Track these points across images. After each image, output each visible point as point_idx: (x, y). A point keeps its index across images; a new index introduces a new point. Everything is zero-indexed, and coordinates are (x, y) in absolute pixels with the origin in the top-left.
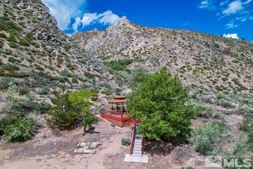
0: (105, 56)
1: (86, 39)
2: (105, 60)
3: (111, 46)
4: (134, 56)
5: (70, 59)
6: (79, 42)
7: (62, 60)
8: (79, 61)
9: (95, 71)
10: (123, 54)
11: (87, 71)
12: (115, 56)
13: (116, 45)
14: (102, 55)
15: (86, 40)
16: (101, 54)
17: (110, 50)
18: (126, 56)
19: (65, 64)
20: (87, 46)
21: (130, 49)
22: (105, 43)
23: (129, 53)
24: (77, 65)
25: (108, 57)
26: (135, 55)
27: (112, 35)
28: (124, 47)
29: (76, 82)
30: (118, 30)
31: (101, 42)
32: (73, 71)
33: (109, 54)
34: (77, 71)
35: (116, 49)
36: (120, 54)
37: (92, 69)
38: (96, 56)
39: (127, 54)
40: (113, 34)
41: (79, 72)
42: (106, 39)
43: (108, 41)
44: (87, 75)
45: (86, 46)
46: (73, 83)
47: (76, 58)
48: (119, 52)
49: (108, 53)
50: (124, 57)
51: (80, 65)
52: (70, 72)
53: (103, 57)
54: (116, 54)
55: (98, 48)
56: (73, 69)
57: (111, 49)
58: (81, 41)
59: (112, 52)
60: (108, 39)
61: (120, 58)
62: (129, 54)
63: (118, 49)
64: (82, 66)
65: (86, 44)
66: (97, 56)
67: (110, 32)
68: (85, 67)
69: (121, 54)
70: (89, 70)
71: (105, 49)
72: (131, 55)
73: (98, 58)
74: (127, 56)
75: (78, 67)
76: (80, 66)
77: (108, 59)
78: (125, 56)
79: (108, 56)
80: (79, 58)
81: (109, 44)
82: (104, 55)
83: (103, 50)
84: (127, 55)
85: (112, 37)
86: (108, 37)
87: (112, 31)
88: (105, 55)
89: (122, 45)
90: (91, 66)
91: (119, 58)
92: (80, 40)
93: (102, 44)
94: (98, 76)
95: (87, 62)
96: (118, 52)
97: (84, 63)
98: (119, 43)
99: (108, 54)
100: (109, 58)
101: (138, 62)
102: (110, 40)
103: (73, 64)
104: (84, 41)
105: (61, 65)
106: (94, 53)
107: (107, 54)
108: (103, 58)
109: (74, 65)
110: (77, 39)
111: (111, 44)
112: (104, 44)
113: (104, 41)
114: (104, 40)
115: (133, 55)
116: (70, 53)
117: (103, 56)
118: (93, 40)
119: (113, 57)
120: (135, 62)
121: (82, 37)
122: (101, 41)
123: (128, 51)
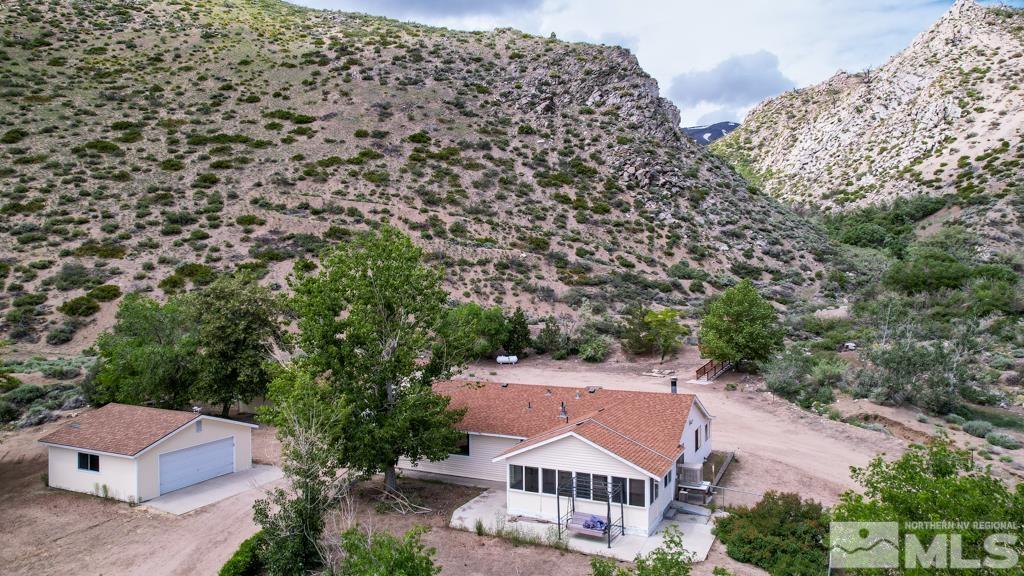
0: (851, 189)
1: (794, 126)
2: (846, 204)
3: (882, 145)
4: (957, 184)
5: (700, 229)
6: (772, 139)
7: (679, 238)
8: (723, 232)
9: (765, 258)
10: (917, 177)
11: (742, 259)
12: (888, 186)
13: (901, 140)
14: (840, 185)
15: (794, 129)
16: (840, 180)
17: (873, 162)
18: (929, 184)
19: (686, 245)
20: (795, 151)
21: (957, 151)
22: (861, 135)
23: (942, 171)
24: (718, 245)
25: (860, 193)
26: (965, 176)
27: (892, 96)
28: (929, 147)
29: (698, 291)
30: (920, 71)
31: (845, 131)
32: (704, 262)
33: (868, 180)
34: (714, 260)
35: (897, 155)
36: (907, 175)
37: (758, 253)
38: (820, 192)
39: (935, 174)
40: (899, 93)
41: (720, 262)
42: (868, 117)
43: (876, 124)
44: (738, 270)
45: (790, 152)
46: (693, 291)
47: (719, 223)
48: (907, 170)
49: (865, 174)
50: (918, 190)
51: (726, 243)
52: (693, 265)
53: (841, 192)
54: (892, 177)
55: (831, 156)
56: (703, 256)
57: (878, 159)
58: (776, 135)
59: (880, 170)
60: (874, 118)
61: (906, 190)
62: (942, 176)
63: (903, 157)
64: (730, 247)
65: (792, 146)
66: (824, 190)
67: (887, 86)
68: (740, 247)
69: (912, 176)
70: (748, 255)
71: (855, 161)
72: (951, 176)
73: (825, 197)
74: (932, 181)
75: (717, 250)
76: (725, 247)
77: (858, 200)
78: (924, 184)
79: (862, 188)
80: (728, 223)
81: (873, 139)
82: (847, 185)
83: (850, 162)
84: (933, 177)
85: (894, 104)
86: (876, 107)
87: (895, 80)
88: (852, 184)
89: (925, 137)
90: (758, 242)
91: (901, 194)
92: (775, 130)
93: (849, 141)
94: (771, 272)
95: (749, 233)
96: (901, 168)
97: (737, 236)
98: (914, 132)
99: (863, 178)
100: (864, 197)
101: (962, 208)
102: (882, 119)
103: (706, 244)
104: (787, 132)
105: (674, 250)
106: (815, 180)
107: (859, 179)
108: (842, 195)
109: (709, 247)
110: (766, 125)
111: (883, 137)
112: (856, 139)
113: (856, 129)
114: (859, 122)
115: (959, 177)
116: (703, 213)
117: (842, 188)
118: (818, 126)
119: (878, 191)
120: (949, 208)
121: (784, 116)
122: (848, 130)
123: (944, 161)
